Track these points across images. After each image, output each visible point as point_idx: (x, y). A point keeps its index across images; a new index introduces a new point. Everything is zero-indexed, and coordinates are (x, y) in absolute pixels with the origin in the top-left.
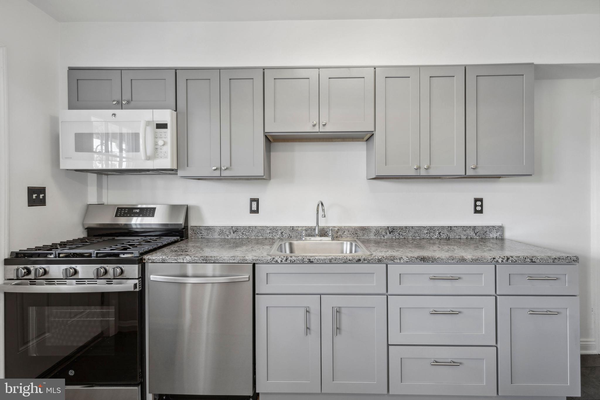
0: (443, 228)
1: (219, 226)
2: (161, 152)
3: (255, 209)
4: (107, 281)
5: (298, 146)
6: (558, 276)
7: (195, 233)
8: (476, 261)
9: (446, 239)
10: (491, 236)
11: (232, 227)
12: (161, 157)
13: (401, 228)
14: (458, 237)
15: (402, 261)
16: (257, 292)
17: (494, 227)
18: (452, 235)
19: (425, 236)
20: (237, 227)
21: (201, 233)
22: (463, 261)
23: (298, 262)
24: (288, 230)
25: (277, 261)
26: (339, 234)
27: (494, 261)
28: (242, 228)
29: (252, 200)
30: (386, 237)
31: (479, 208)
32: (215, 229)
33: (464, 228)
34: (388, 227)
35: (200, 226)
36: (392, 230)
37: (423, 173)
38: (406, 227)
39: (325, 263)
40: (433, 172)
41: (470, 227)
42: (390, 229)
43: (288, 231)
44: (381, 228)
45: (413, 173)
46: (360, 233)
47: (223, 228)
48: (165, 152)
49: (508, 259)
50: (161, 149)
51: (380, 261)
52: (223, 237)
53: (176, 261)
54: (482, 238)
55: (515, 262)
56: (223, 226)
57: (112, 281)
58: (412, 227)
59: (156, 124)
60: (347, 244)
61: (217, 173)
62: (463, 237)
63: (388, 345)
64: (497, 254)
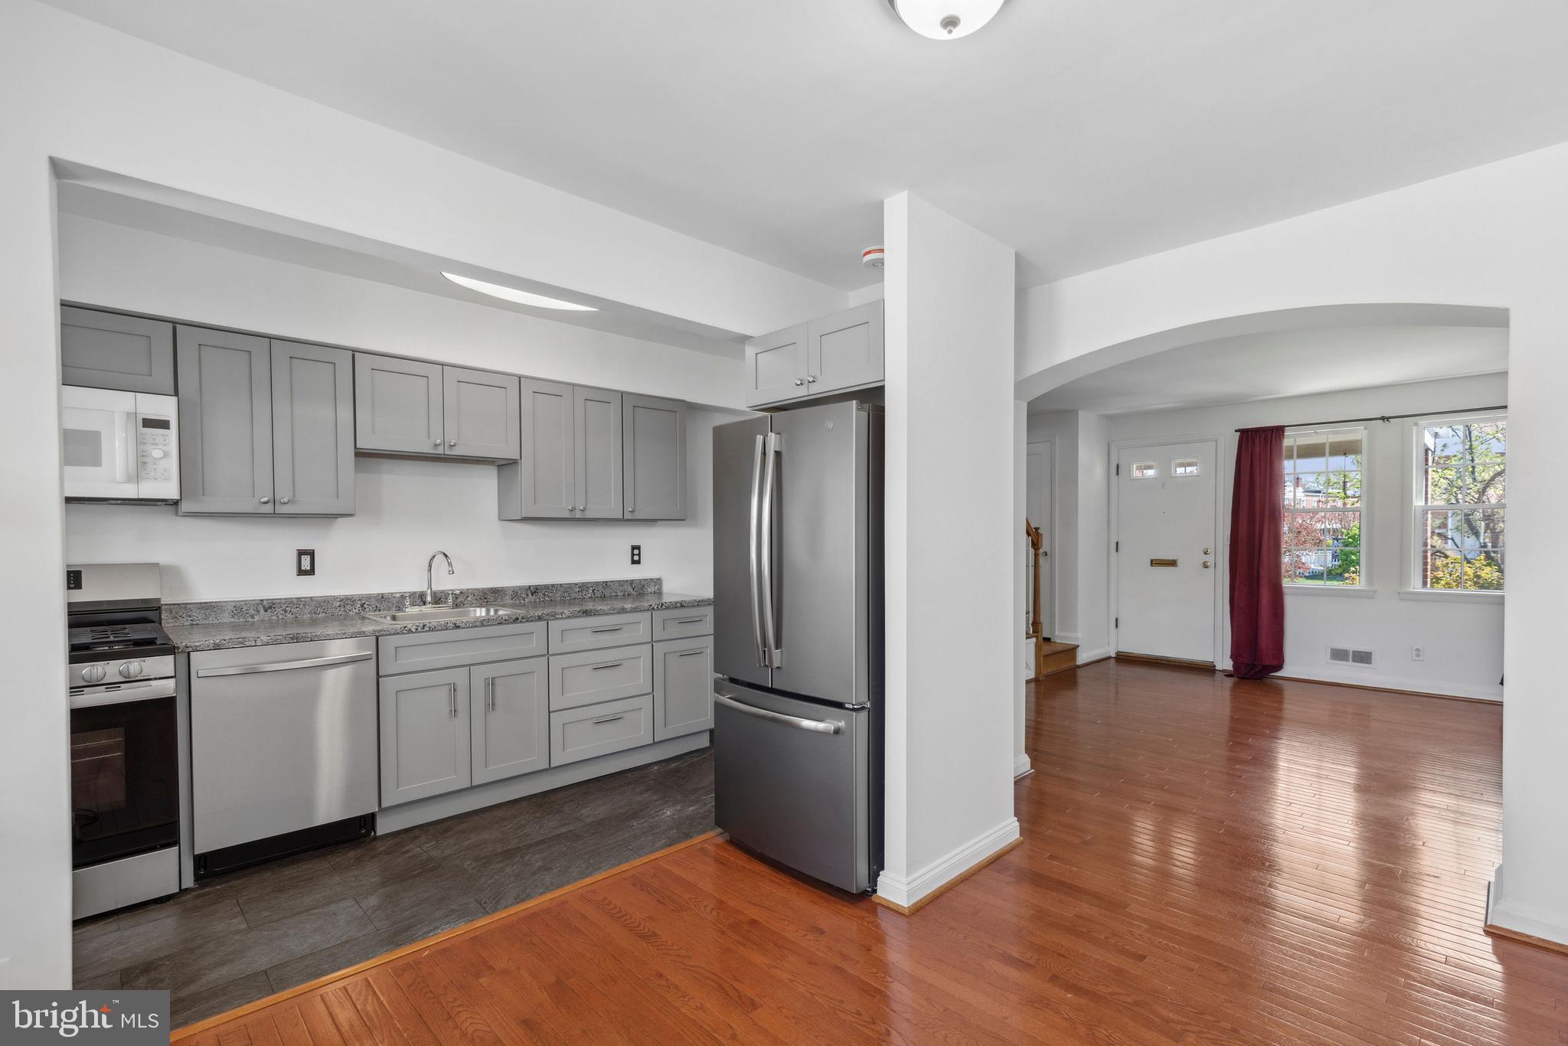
0: (597, 583)
1: (233, 601)
2: (155, 470)
3: (308, 568)
4: (106, 688)
5: (386, 464)
6: (701, 618)
7: (175, 617)
8: (634, 610)
9: (601, 597)
10: (649, 590)
11: (261, 600)
12: (156, 479)
13: (546, 587)
14: (614, 594)
15: (564, 616)
16: (380, 674)
17: (651, 579)
18: (607, 593)
19: (576, 596)
20: (272, 599)
21: (190, 616)
22: (623, 611)
23: (440, 628)
24: (373, 600)
25: (410, 630)
26: (459, 600)
27: (651, 609)
28: (283, 601)
29: (301, 553)
30: (527, 600)
31: (636, 558)
32: (222, 606)
33: (621, 583)
34: (530, 587)
35: (187, 604)
36: (534, 590)
37: (578, 515)
38: (553, 585)
39: (476, 626)
40: (589, 515)
41: (627, 581)
42: (532, 588)
43: (373, 602)
44: (520, 588)
45: (567, 515)
46: (490, 597)
47: (242, 603)
48: (165, 470)
49: (662, 605)
50: (155, 464)
51: (540, 618)
52: (241, 620)
53: (241, 645)
54: (640, 594)
55: (667, 608)
56: (242, 601)
57: (120, 687)
58: (561, 584)
59: (143, 419)
60: (481, 611)
61: (268, 508)
62: (619, 593)
63: (549, 712)
64: (653, 601)
